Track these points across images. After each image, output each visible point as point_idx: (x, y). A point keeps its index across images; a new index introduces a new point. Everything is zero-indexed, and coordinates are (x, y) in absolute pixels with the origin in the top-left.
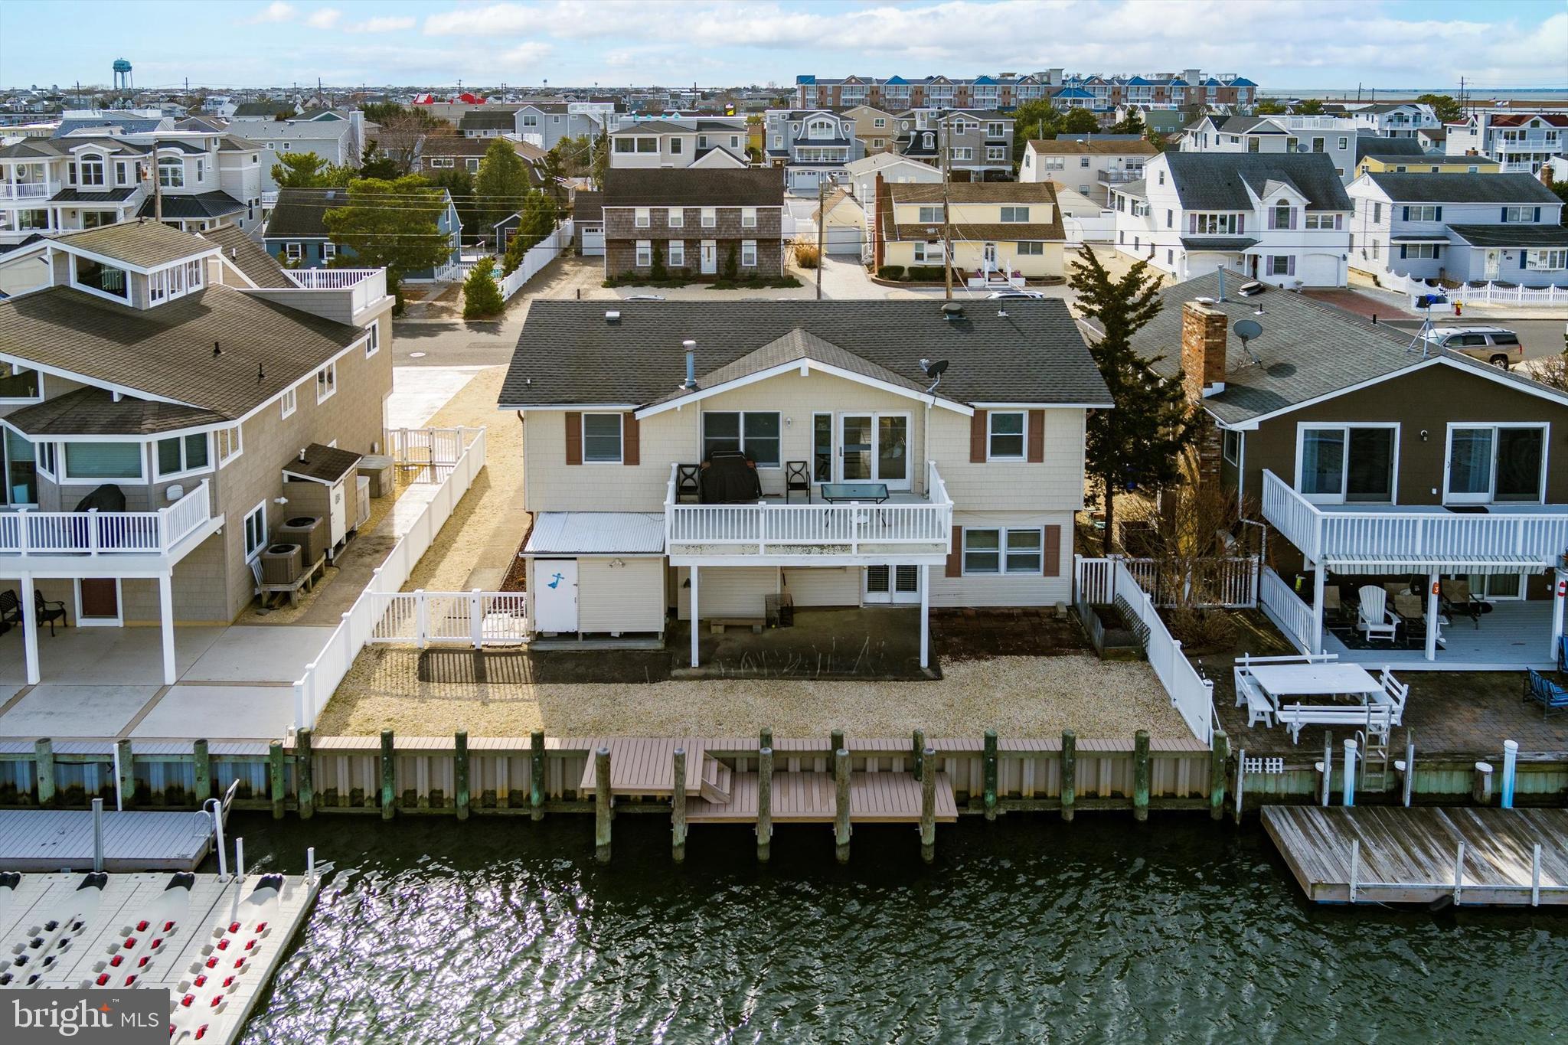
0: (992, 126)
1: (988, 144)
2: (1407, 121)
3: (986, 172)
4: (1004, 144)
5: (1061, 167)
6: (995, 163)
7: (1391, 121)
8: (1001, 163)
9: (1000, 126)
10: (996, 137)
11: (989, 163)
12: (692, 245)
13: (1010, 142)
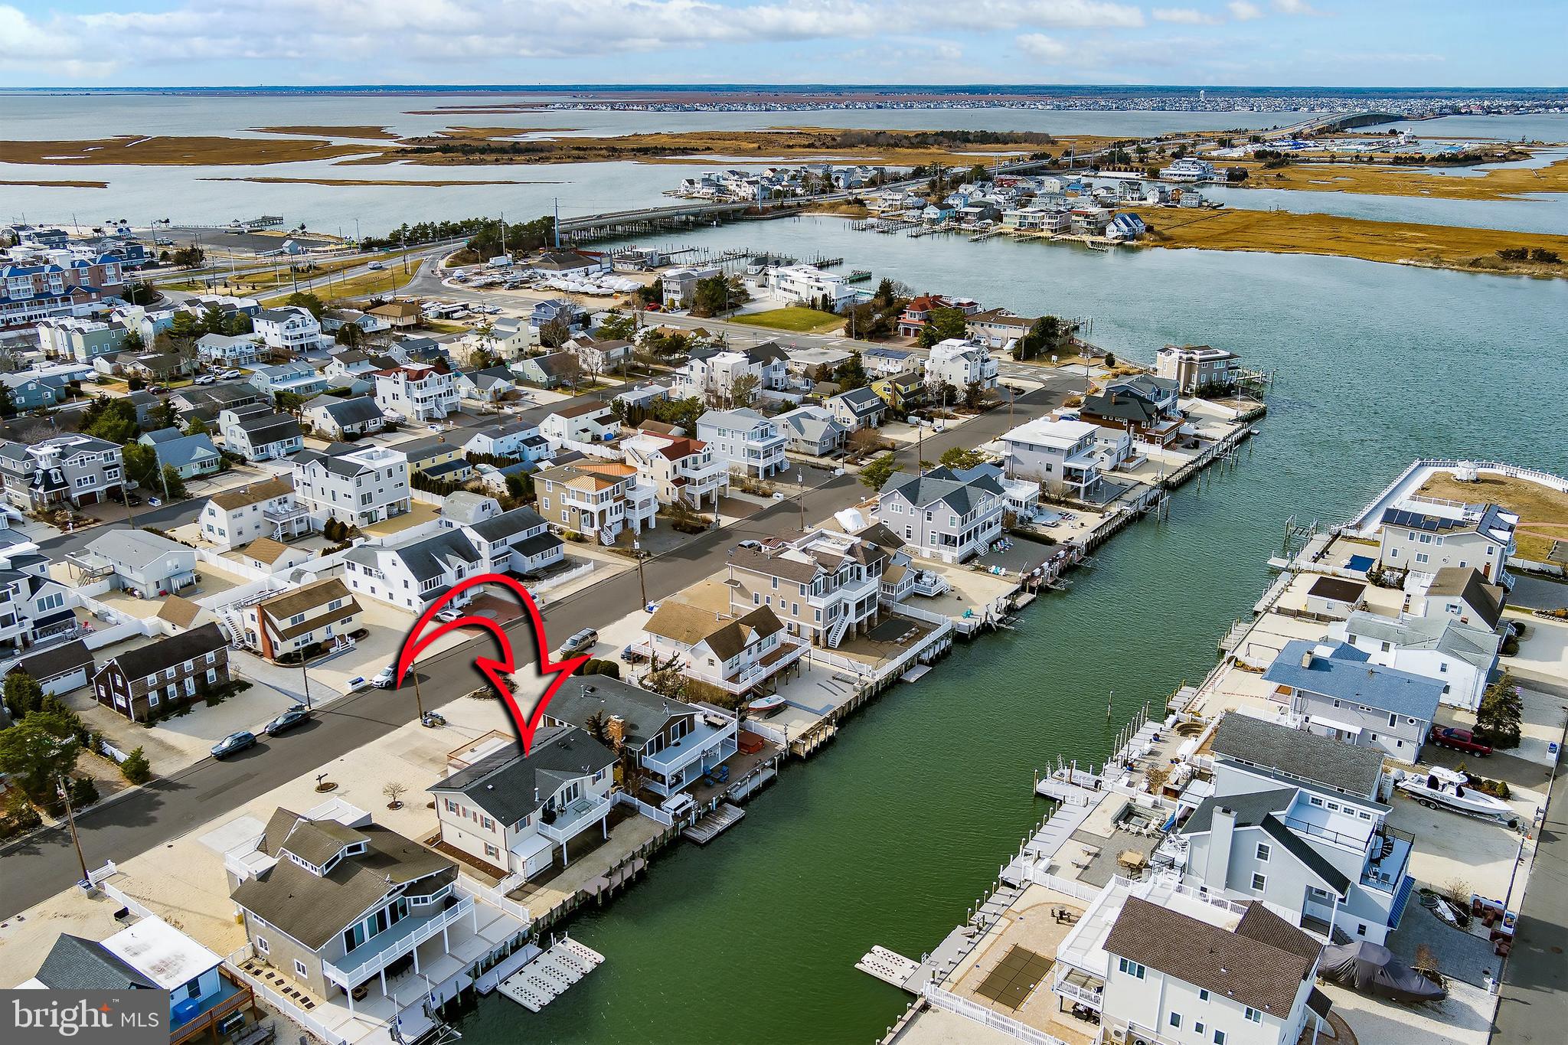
0: (105, 455)
1: (105, 469)
2: (298, 326)
3: (108, 490)
4: (117, 466)
5: (241, 515)
6: (113, 481)
7: (288, 328)
8: (118, 480)
9: (111, 454)
10: (110, 463)
11: (109, 482)
12: (180, 684)
13: (122, 464)
